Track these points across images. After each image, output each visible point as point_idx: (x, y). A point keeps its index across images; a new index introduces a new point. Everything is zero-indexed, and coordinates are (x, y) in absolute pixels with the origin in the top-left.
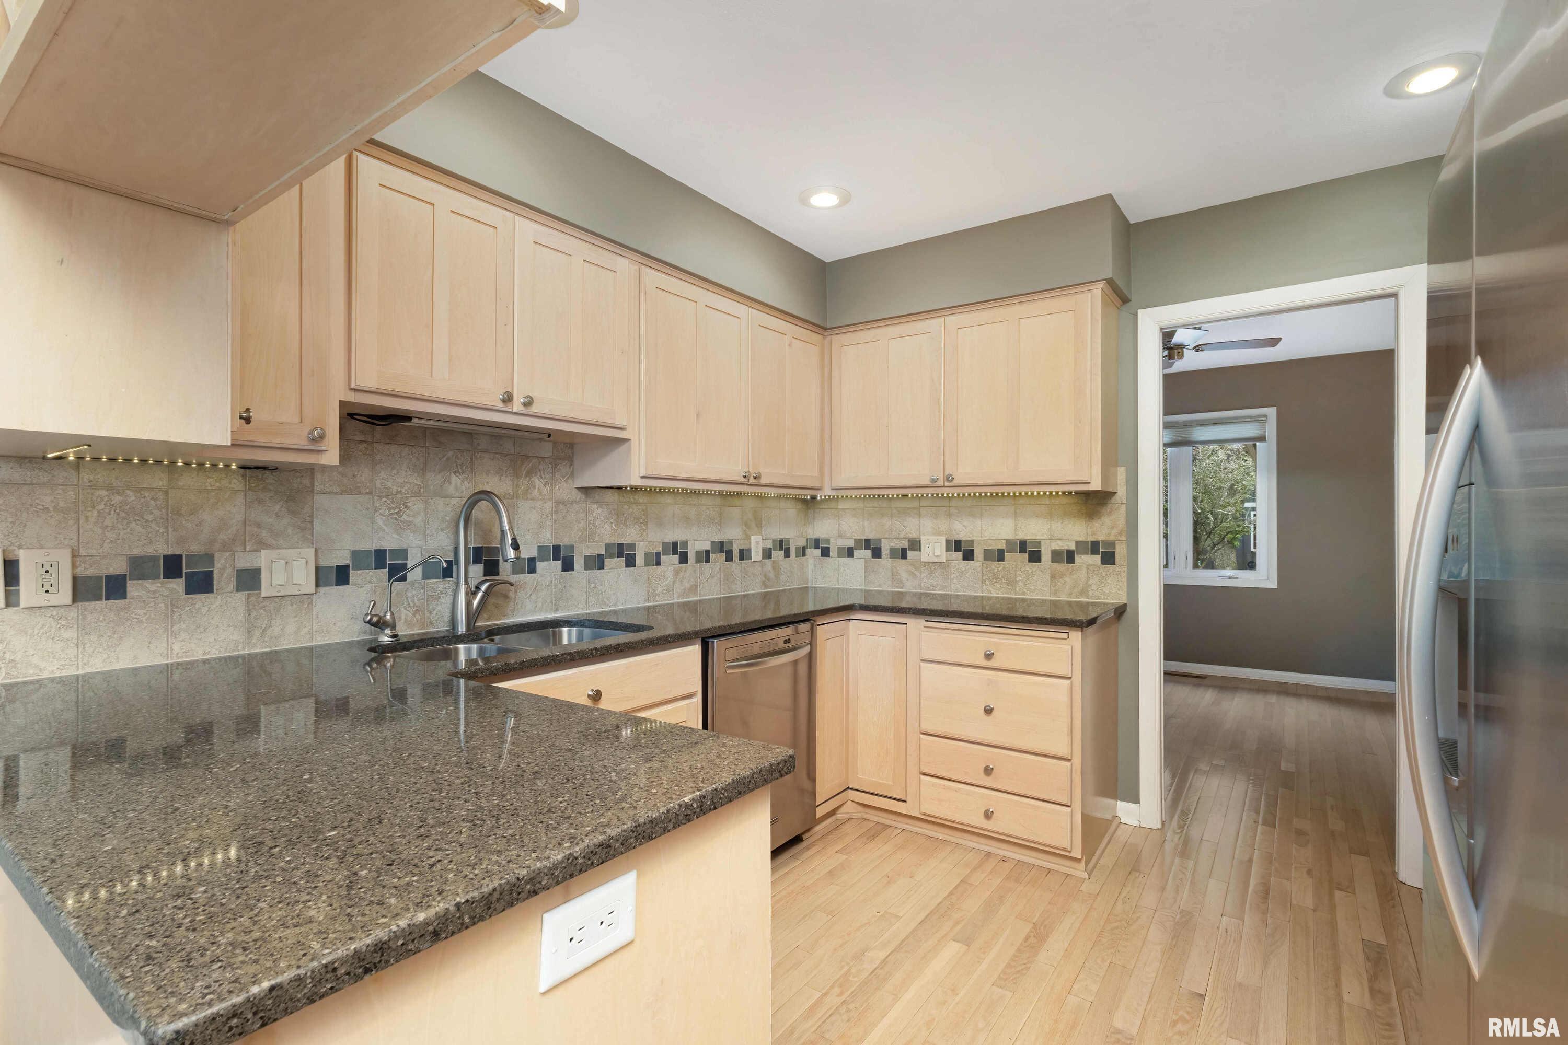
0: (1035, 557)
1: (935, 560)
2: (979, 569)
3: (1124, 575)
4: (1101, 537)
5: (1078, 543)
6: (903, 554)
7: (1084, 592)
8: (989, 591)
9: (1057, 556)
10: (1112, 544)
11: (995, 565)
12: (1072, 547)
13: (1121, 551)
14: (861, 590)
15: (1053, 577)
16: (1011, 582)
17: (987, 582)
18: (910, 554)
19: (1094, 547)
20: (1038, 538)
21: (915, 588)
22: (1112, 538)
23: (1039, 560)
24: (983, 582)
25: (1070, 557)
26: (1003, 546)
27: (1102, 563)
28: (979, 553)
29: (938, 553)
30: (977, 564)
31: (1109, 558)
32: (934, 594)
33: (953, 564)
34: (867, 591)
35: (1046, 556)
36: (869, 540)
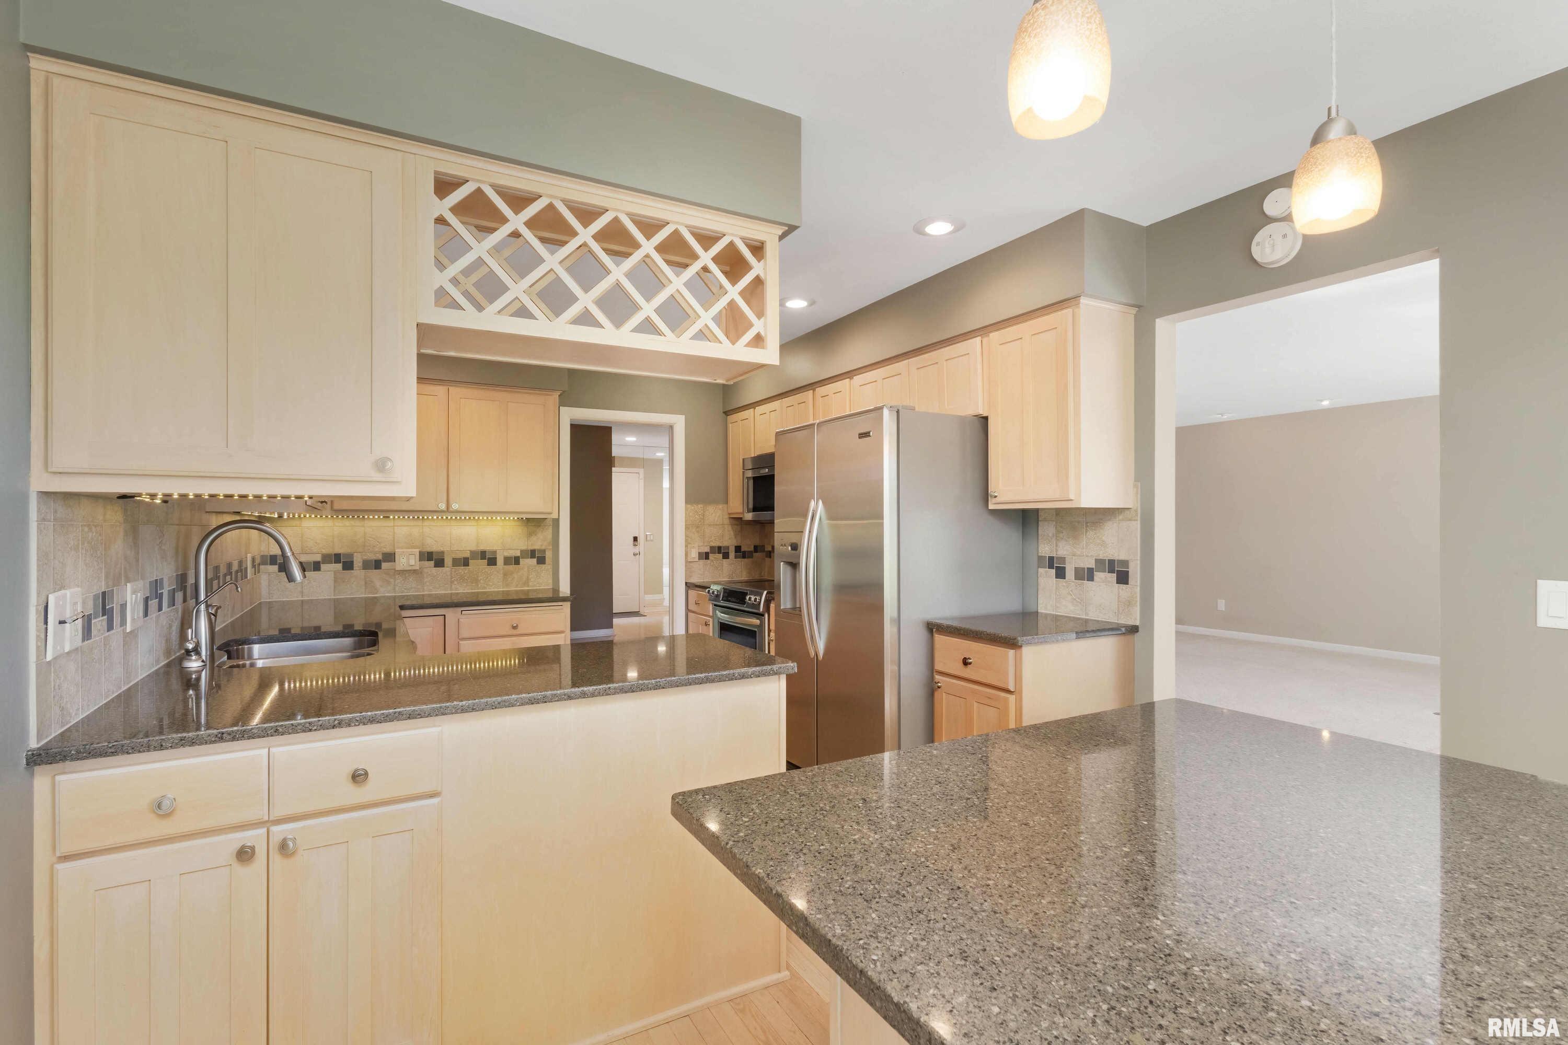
0: (492, 562)
1: (410, 568)
2: (449, 573)
3: (551, 570)
4: (536, 547)
5: (522, 551)
6: (377, 565)
7: (526, 583)
8: (456, 589)
9: (507, 561)
10: (544, 551)
11: (462, 570)
12: (518, 554)
13: (549, 555)
14: (330, 600)
15: (505, 575)
16: (477, 581)
17: (456, 583)
18: (385, 565)
19: (532, 553)
20: (495, 548)
21: (389, 592)
22: (543, 548)
23: (495, 564)
24: (452, 582)
25: (517, 561)
26: (468, 555)
27: (538, 564)
28: (448, 561)
29: (412, 562)
30: (447, 570)
31: (541, 561)
32: (407, 596)
33: (426, 570)
34: (337, 602)
35: (500, 561)
36: (340, 554)
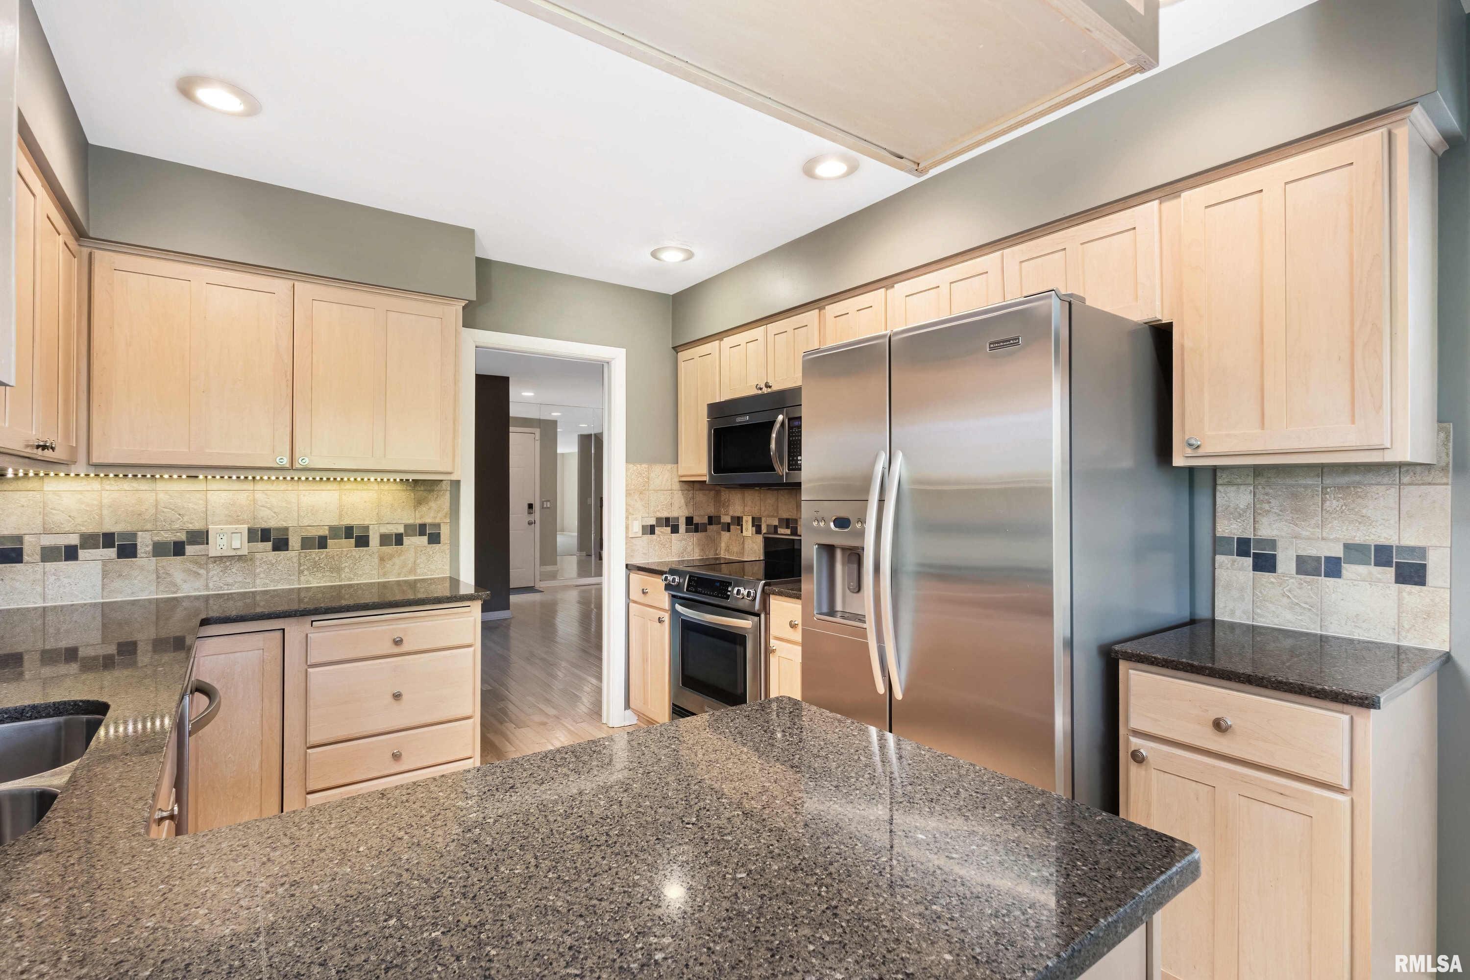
0: (362, 541)
1: (233, 553)
2: (295, 560)
3: (448, 552)
4: (428, 520)
5: (406, 526)
6: (178, 549)
7: (413, 570)
8: (308, 582)
9: (385, 540)
10: (438, 526)
11: (315, 553)
12: (401, 530)
13: (445, 532)
14: (95, 604)
15: (382, 559)
16: (338, 570)
17: (306, 572)
18: (190, 549)
19: (422, 529)
20: (366, 523)
21: (198, 590)
22: (437, 521)
23: (366, 544)
24: (301, 572)
25: (399, 540)
26: (325, 532)
27: (429, 543)
28: (294, 541)
29: (236, 544)
30: (292, 554)
31: (434, 539)
32: (228, 594)
33: (258, 556)
34: (106, 608)
35: (374, 540)
36: (113, 534)
